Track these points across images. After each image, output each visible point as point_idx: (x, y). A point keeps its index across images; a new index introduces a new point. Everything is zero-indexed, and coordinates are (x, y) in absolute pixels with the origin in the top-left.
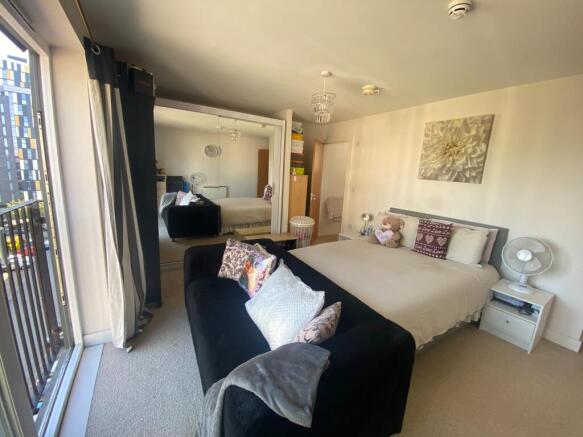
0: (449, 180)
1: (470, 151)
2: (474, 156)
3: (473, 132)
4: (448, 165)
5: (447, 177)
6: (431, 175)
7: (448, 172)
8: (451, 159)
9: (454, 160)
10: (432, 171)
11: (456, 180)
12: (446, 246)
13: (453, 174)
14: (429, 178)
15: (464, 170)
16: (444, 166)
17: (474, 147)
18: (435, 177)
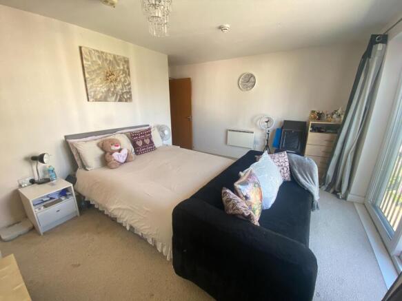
0: (115, 101)
1: (123, 80)
2: (126, 84)
3: (122, 68)
4: (112, 90)
5: (114, 99)
6: (101, 97)
7: (113, 95)
8: (112, 84)
9: (115, 86)
10: (101, 94)
11: (120, 100)
12: (151, 142)
13: (117, 96)
14: (99, 100)
15: (123, 94)
16: (109, 90)
17: (124, 77)
18: (105, 99)
